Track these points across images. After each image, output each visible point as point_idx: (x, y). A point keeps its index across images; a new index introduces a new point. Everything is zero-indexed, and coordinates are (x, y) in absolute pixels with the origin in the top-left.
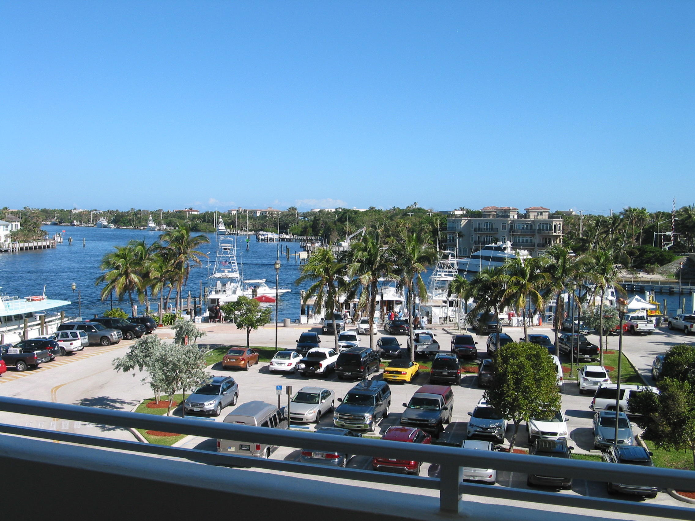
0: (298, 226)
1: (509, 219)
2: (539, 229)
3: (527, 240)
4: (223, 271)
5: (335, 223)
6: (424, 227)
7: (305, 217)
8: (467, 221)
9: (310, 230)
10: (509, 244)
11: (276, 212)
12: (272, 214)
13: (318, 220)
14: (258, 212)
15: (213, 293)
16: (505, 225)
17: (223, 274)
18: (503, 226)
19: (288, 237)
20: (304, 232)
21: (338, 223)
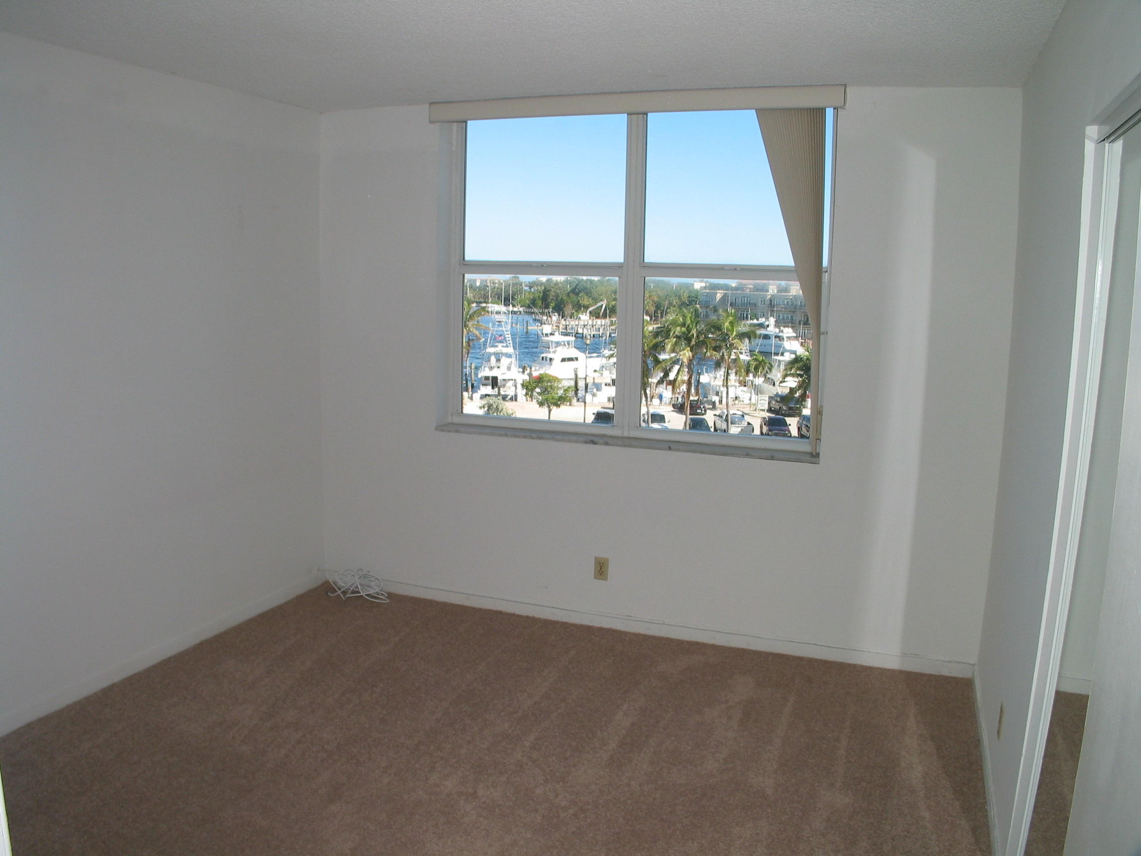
0: (526, 297)
1: (768, 293)
2: (801, 306)
3: (787, 318)
4: (497, 346)
5: (568, 295)
6: (672, 300)
7: (530, 288)
8: (723, 294)
9: (540, 303)
10: (772, 321)
11: (497, 281)
12: (494, 283)
13: (548, 291)
14: (477, 281)
15: (487, 369)
16: (764, 300)
17: (497, 349)
18: (762, 301)
19: (516, 309)
20: (533, 303)
21: (572, 295)
